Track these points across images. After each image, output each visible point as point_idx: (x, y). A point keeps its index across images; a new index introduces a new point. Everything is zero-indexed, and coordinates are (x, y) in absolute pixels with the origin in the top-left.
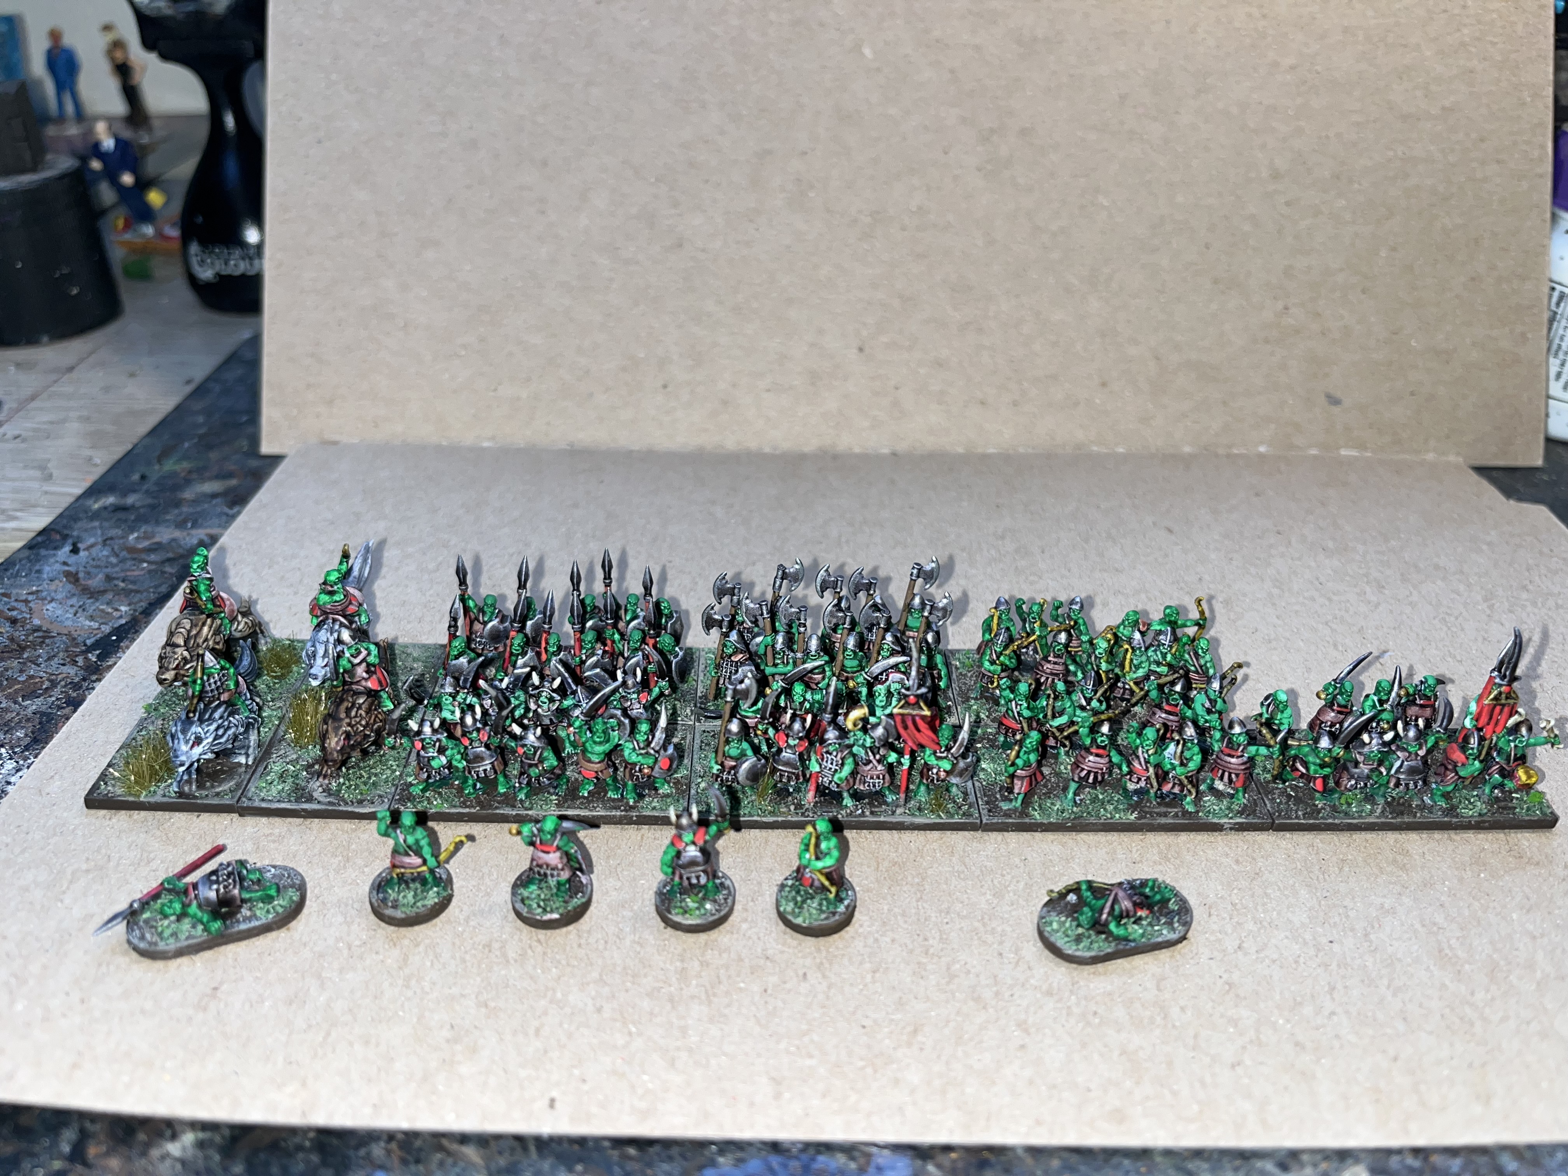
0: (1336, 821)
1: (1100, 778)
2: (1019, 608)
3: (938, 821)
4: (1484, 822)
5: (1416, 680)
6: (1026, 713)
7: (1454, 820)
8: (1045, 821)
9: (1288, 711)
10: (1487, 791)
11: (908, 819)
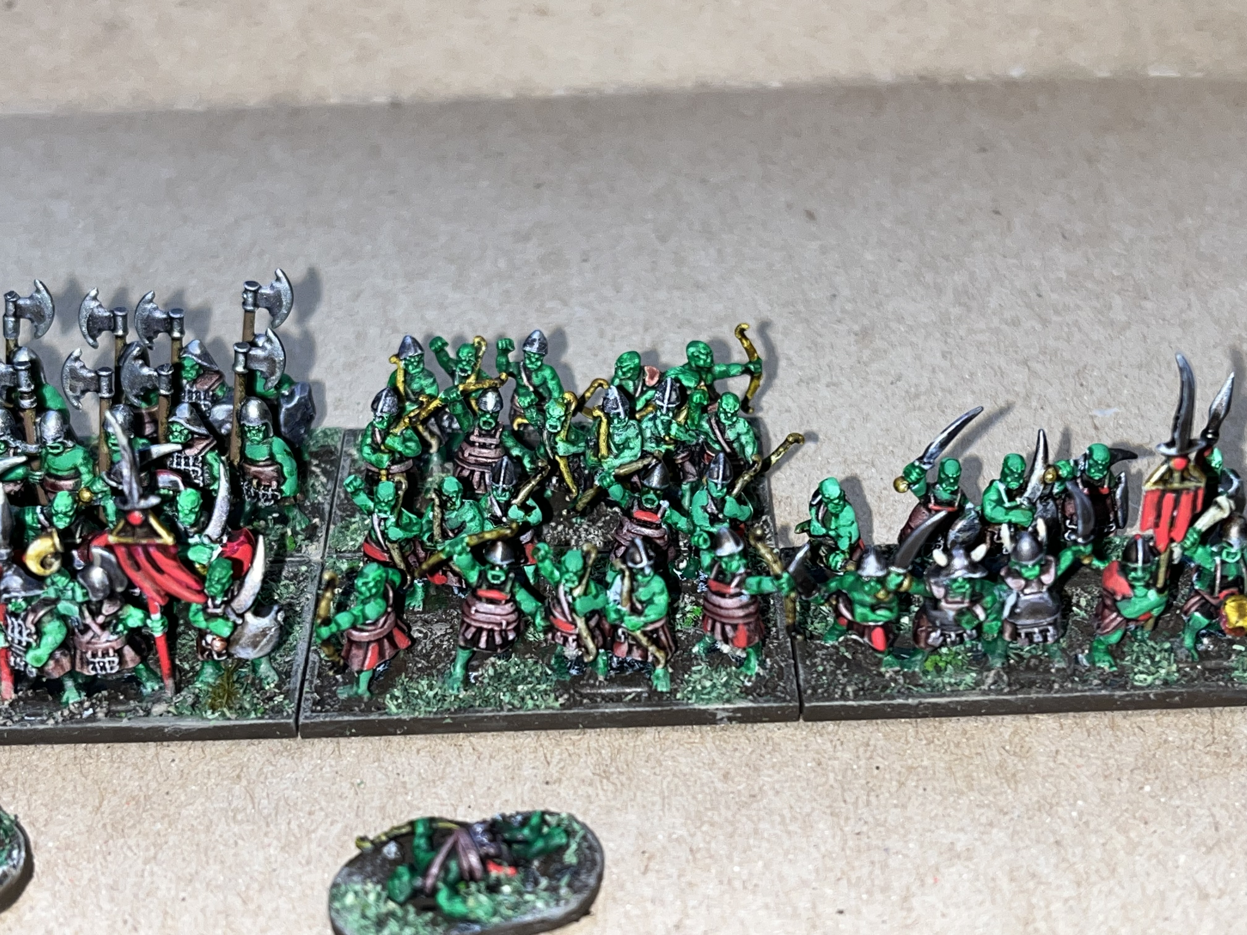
0: (910, 701)
1: (498, 640)
2: (440, 352)
3: (222, 723)
4: (1172, 695)
5: (1078, 451)
6: (395, 533)
7: (1118, 693)
8: (405, 717)
9: (848, 514)
10: (1188, 641)
11: (169, 723)
